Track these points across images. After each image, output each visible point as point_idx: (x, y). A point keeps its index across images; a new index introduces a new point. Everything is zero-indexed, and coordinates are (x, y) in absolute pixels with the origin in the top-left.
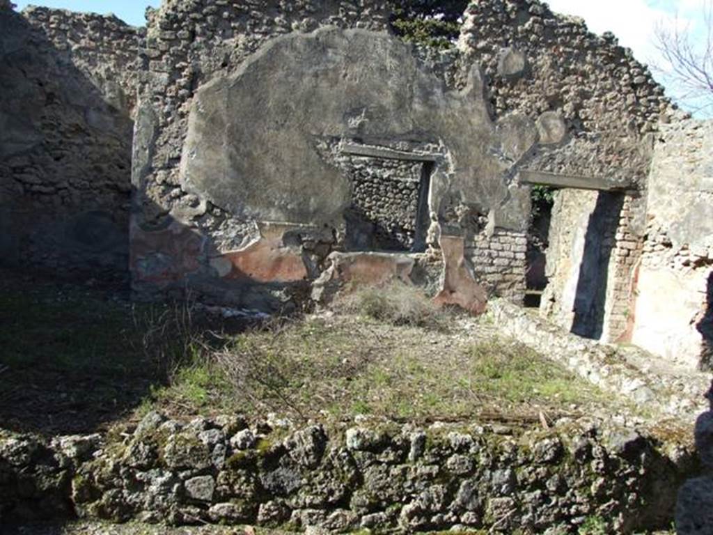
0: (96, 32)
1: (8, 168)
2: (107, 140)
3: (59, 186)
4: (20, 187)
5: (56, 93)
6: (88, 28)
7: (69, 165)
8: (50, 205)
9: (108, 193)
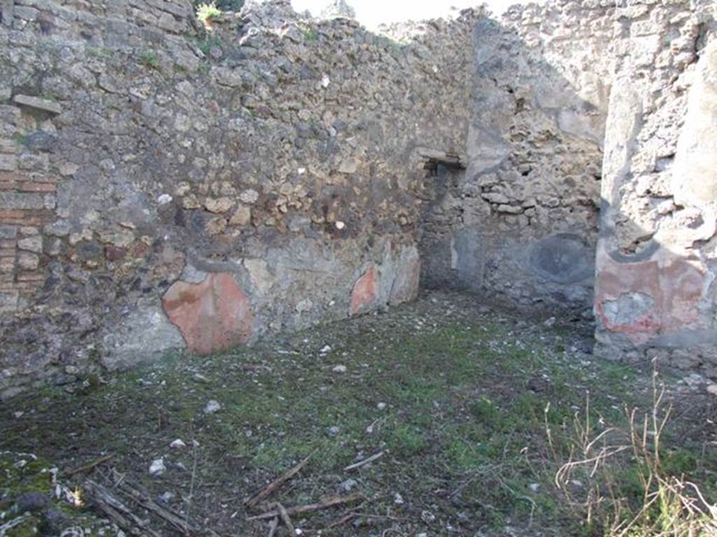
0: (573, 16)
1: (476, 187)
2: (582, 145)
3: (526, 204)
4: (487, 208)
5: (526, 98)
6: (564, 14)
7: (536, 180)
8: (515, 227)
9: (581, 211)
